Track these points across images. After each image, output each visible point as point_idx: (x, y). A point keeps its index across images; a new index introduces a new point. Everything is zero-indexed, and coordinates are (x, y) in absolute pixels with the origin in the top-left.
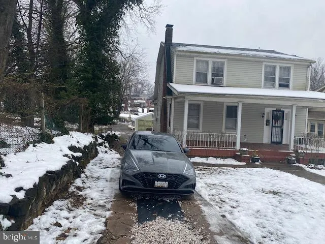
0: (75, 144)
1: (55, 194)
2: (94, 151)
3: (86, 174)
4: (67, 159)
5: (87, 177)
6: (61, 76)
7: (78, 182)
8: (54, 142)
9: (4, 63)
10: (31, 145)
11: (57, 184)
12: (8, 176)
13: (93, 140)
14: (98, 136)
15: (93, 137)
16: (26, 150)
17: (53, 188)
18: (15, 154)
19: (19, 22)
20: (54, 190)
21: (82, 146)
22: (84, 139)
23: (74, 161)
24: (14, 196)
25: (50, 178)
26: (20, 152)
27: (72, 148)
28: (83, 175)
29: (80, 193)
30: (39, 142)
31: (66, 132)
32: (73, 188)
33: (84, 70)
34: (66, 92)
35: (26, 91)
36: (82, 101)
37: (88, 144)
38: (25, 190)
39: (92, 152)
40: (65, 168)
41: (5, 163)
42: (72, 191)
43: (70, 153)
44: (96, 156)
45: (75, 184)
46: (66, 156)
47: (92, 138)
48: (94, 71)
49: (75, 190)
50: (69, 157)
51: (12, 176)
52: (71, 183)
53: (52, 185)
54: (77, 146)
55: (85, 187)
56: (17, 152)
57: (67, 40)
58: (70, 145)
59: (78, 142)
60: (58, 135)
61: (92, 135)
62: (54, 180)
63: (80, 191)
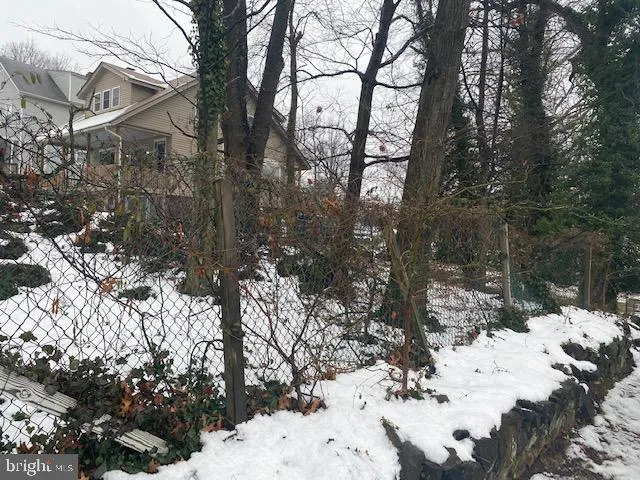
0: (578, 339)
1: (536, 455)
2: (623, 360)
3: (606, 417)
4: (563, 377)
5: (611, 427)
6: (539, 189)
7: (589, 436)
8: (528, 331)
9: (438, 172)
10: (484, 333)
11: (540, 433)
12: (442, 399)
13: (619, 333)
14: (629, 321)
15: (618, 325)
16: (475, 342)
17: (532, 442)
18: (454, 350)
19: (463, 100)
20: (533, 446)
21: (595, 346)
22: (598, 329)
23: (577, 381)
24: (452, 451)
25: (524, 417)
26: (462, 344)
27: (570, 349)
28: (599, 419)
29: (598, 469)
30: (498, 327)
31: (552, 307)
32: (577, 448)
33: (593, 169)
34: (550, 219)
35: (474, 222)
36: (589, 239)
37: (608, 341)
38: (473, 440)
39: (619, 362)
40: (557, 397)
41: (436, 366)
42: (574, 456)
43: (567, 360)
44: (630, 373)
45: (581, 440)
46: (558, 367)
47: (615, 327)
48: (616, 169)
49: (582, 456)
50: (565, 371)
51: (448, 401)
52: (572, 435)
53: (530, 437)
54: (585, 344)
55: (610, 454)
56: (457, 344)
57: (550, 115)
58: (566, 340)
59: (585, 336)
60: (536, 314)
61: (615, 318)
62: (534, 424)
63: (595, 462)
